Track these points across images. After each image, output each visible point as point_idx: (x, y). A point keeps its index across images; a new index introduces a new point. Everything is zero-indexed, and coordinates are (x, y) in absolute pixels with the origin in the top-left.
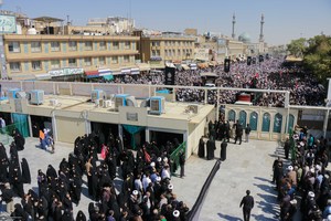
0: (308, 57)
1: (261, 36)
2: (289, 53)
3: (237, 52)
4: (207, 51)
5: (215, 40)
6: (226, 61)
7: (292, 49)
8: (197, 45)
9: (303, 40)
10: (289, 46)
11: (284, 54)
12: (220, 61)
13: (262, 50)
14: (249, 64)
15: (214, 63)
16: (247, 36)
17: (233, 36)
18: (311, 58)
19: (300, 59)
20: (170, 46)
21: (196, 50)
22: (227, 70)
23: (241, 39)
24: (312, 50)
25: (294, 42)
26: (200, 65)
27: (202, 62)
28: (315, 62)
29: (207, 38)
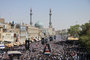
0: (82, 38)
1: (50, 23)
2: (69, 35)
4: (12, 34)
5: (18, 27)
6: (27, 41)
8: (5, 30)
9: (77, 26)
10: (69, 30)
11: (66, 36)
12: (22, 41)
13: (51, 33)
15: (18, 44)
16: (41, 24)
17: (31, 23)
18: (84, 38)
19: (77, 39)
21: (4, 34)
23: (37, 26)
24: (84, 33)
25: (72, 28)
26: (7, 45)
27: (9, 42)
28: (87, 41)
29: (12, 25)
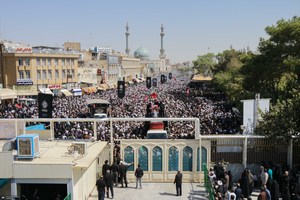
0: (218, 76)
1: (162, 51)
2: (196, 71)
3: (134, 72)
4: (95, 71)
5: (104, 57)
6: (120, 83)
7: (199, 66)
8: (81, 63)
9: (210, 56)
10: (196, 63)
11: (190, 73)
12: (112, 83)
13: (163, 68)
14: (149, 86)
15: (104, 87)
16: (145, 51)
17: (127, 51)
18: (222, 77)
19: (209, 79)
20: (43, 65)
21: (80, 70)
22: (121, 94)
23: (138, 55)
24: (221, 68)
25: (201, 59)
26: (86, 89)
27: (89, 85)
28: (226, 82)
29: (94, 54)
